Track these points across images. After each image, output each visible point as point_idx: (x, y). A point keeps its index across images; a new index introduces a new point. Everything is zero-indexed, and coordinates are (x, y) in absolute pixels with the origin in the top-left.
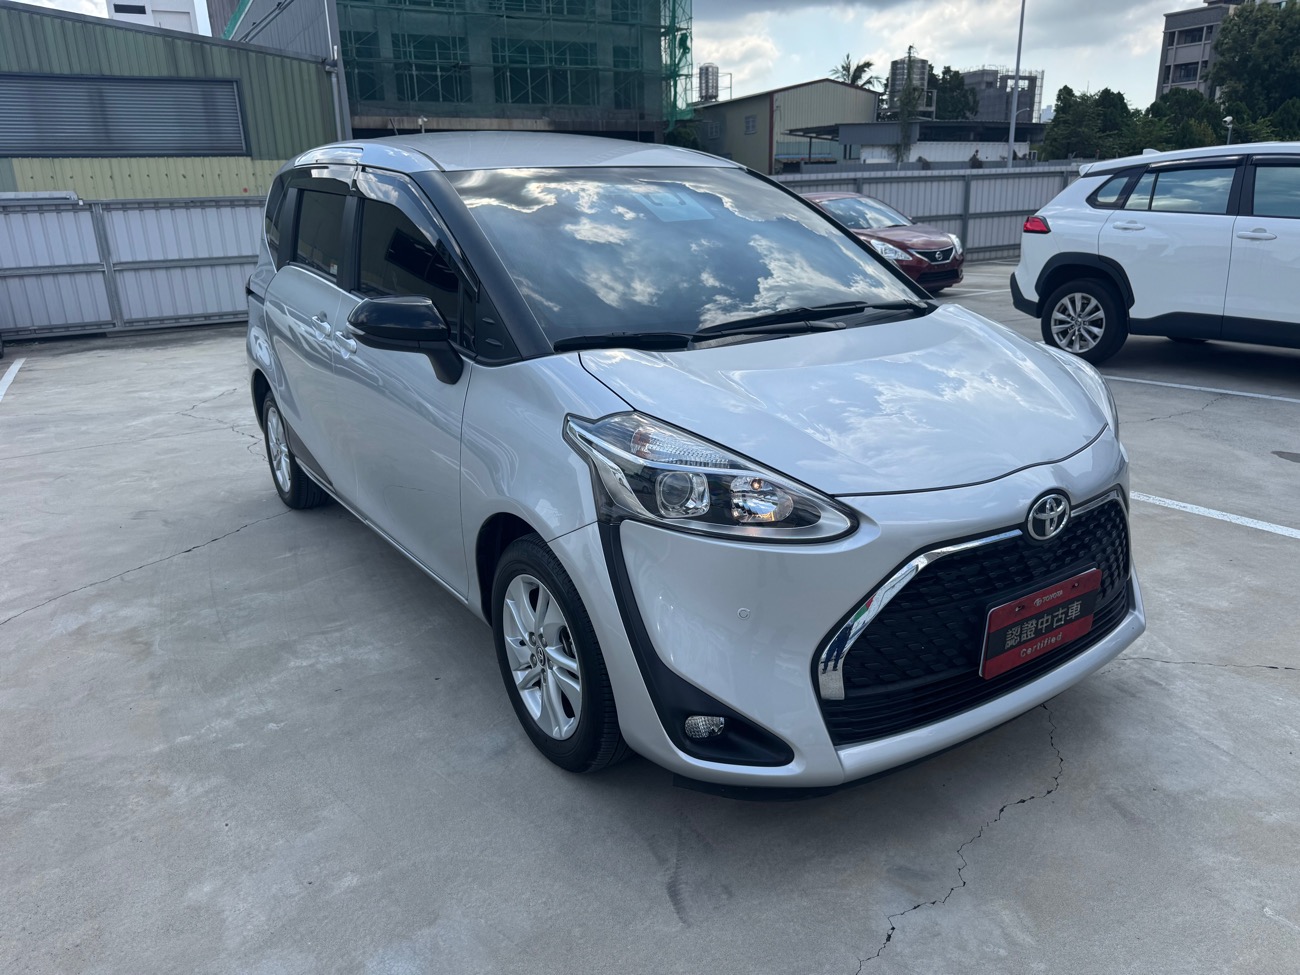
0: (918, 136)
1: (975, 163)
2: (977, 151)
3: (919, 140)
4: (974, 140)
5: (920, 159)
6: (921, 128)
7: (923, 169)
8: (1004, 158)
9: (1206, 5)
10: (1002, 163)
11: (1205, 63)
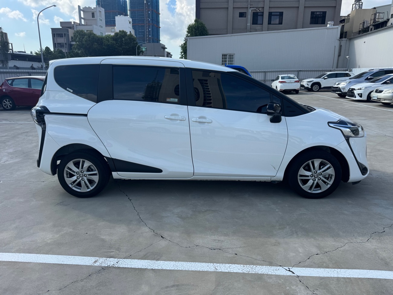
0: (11, 58)
1: (32, 68)
2: (33, 65)
3: (11, 60)
4: (28, 61)
5: (15, 66)
6: (11, 55)
7: (17, 69)
8: (38, 67)
9: (61, 27)
10: (39, 68)
11: (66, 43)
